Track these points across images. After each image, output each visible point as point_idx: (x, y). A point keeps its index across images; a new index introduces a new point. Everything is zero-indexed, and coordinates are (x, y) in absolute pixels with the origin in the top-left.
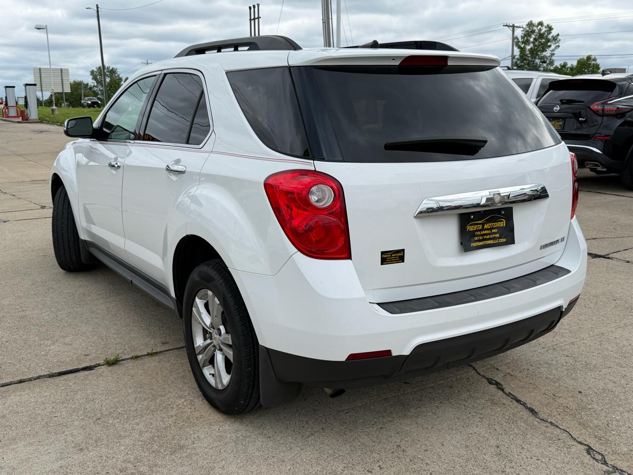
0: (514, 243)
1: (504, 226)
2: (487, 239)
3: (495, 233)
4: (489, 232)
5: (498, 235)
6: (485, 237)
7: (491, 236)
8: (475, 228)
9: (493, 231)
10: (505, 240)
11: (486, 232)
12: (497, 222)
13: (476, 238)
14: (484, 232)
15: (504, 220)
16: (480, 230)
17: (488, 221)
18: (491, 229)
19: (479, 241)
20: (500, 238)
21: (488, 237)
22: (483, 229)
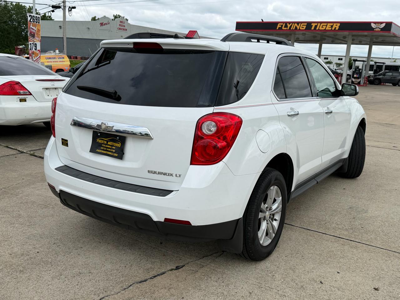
0: (122, 159)
1: (120, 147)
2: (108, 151)
3: (113, 149)
4: (111, 147)
5: (114, 151)
6: (107, 149)
7: (111, 150)
8: (102, 142)
9: (113, 147)
10: (117, 155)
11: (109, 146)
12: (116, 143)
13: (102, 148)
14: (107, 146)
15: (120, 143)
16: (105, 144)
17: (111, 141)
18: (112, 146)
19: (103, 150)
20: (115, 153)
21: (109, 150)
22: (107, 144)
